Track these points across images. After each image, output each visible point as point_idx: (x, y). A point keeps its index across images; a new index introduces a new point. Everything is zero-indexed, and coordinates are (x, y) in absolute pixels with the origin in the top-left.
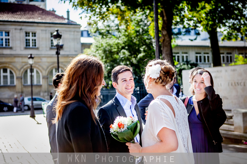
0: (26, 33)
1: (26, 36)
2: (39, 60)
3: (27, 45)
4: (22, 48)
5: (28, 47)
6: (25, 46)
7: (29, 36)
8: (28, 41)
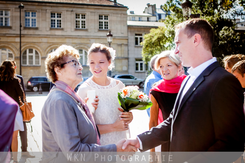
0: (76, 15)
1: (77, 18)
2: (88, 42)
3: (77, 27)
4: (73, 30)
5: (78, 28)
6: (75, 27)
7: (79, 18)
8: (78, 23)
